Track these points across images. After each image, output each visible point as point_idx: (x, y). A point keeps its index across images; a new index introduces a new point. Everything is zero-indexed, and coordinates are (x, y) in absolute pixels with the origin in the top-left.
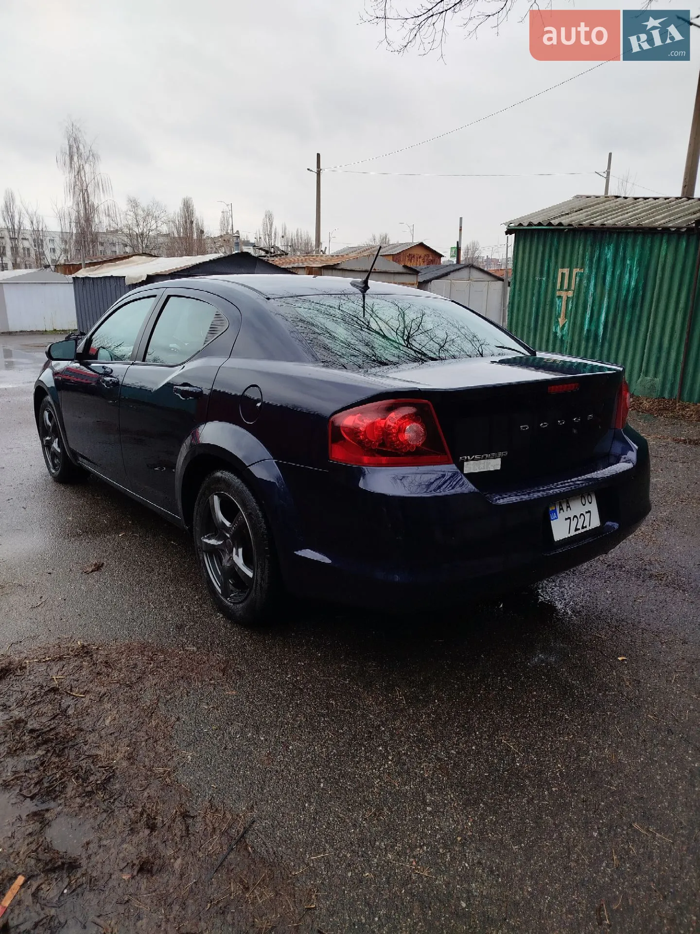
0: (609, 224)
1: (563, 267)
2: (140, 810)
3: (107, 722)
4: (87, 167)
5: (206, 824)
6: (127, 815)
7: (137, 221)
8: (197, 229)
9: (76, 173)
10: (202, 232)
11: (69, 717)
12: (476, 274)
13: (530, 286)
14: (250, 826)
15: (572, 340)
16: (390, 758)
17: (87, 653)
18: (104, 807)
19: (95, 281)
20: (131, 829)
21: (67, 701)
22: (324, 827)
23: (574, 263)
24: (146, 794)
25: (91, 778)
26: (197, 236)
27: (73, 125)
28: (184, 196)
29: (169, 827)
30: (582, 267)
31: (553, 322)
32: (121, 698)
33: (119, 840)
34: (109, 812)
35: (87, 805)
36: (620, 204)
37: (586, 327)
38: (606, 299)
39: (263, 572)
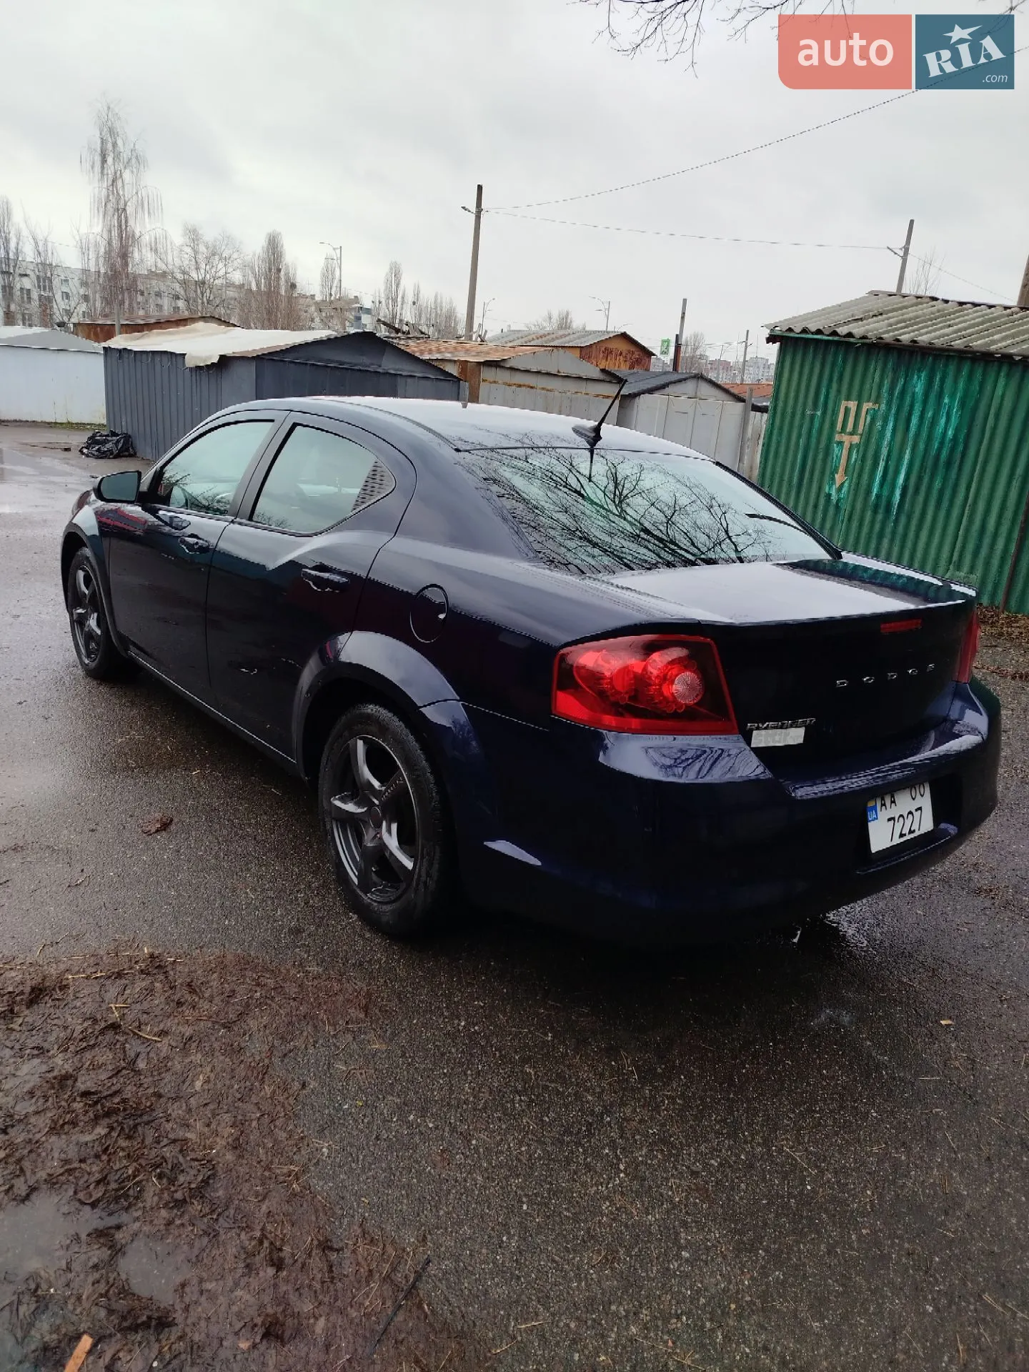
0: (924, 342)
1: (848, 399)
2: (258, 1234)
3: (198, 1084)
4: (127, 175)
5: (358, 1264)
6: (238, 1242)
7: (196, 262)
8: (287, 282)
9: (110, 182)
10: (293, 286)
11: (138, 1073)
12: (705, 389)
13: (797, 423)
14: (424, 1269)
15: (853, 507)
16: (622, 1167)
17: (159, 967)
18: (204, 1227)
19: (138, 356)
20: (247, 1266)
21: (133, 1047)
22: (533, 1276)
23: (866, 395)
24: (264, 1208)
25: (181, 1178)
26: (286, 292)
27: (109, 108)
28: (270, 231)
29: (304, 1265)
30: (877, 401)
31: (827, 478)
32: (216, 1045)
33: (230, 1283)
34: (212, 1235)
35: (178, 1222)
36: (939, 311)
37: (875, 491)
38: (908, 452)
39: (431, 864)
